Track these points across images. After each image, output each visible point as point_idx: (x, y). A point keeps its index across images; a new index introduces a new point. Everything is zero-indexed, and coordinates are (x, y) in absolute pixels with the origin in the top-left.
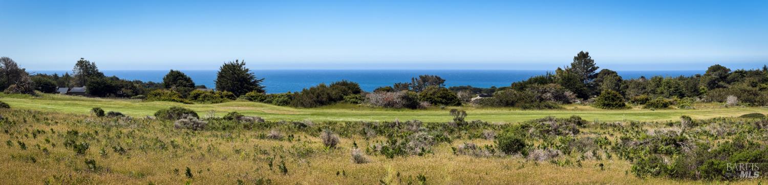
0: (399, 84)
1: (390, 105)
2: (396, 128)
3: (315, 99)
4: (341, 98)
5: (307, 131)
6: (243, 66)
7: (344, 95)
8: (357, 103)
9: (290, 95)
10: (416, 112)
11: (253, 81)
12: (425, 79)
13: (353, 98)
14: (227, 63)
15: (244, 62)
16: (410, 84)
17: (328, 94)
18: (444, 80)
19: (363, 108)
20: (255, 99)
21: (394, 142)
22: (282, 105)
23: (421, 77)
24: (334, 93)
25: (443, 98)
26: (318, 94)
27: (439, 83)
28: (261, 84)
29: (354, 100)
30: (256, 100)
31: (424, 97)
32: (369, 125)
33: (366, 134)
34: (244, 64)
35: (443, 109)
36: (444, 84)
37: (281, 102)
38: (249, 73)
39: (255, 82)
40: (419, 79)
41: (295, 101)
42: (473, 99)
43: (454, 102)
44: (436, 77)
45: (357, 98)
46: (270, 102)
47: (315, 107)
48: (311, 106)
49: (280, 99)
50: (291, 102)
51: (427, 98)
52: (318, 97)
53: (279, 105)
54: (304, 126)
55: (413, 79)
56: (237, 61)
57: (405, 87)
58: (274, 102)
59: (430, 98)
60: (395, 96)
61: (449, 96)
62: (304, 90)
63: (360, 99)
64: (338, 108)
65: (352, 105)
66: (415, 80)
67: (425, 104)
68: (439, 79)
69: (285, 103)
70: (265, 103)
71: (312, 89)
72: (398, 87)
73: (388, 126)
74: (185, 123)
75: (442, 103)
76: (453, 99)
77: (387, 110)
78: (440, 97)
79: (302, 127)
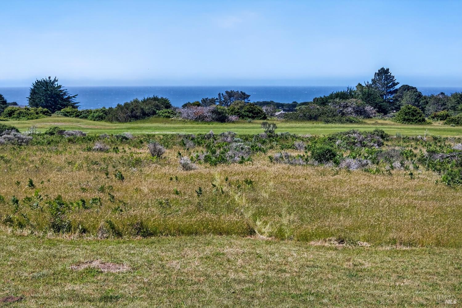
0: (207, 99)
1: (200, 119)
2: (212, 140)
3: (129, 114)
4: (154, 113)
5: (129, 143)
6: (56, 83)
7: (157, 109)
8: (169, 117)
9: (105, 110)
10: (224, 125)
11: (66, 97)
12: (230, 94)
13: (166, 112)
14: (39, 80)
15: (57, 79)
16: (217, 99)
17: (142, 109)
18: (249, 96)
19: (175, 122)
20: (70, 115)
21: (214, 152)
22: (98, 120)
23: (227, 92)
24: (147, 108)
25: (250, 112)
26: (133, 109)
27: (244, 99)
28: (74, 100)
29: (167, 114)
30: (72, 116)
31: (232, 111)
32: (187, 137)
33: (185, 145)
34: (57, 81)
35: (250, 122)
36: (248, 99)
37: (96, 117)
38: (61, 89)
39: (69, 98)
40: (225, 94)
41: (110, 116)
42: (277, 114)
43: (260, 116)
44: (241, 92)
45: (169, 113)
46: (86, 117)
47: (130, 121)
48: (126, 121)
49: (96, 115)
50: (106, 118)
51: (235, 113)
52: (132, 112)
53: (94, 120)
54: (127, 139)
55: (219, 94)
56: (49, 78)
57: (213, 101)
58: (89, 117)
59: (238, 112)
60: (205, 110)
61: (255, 110)
62: (119, 105)
63: (172, 114)
64: (152, 122)
65: (165, 119)
66: (221, 95)
67: (234, 118)
68: (244, 94)
69: (101, 118)
70: (81, 118)
71: (126, 104)
72: (206, 102)
73: (203, 137)
74: (9, 139)
75: (249, 117)
76: (259, 113)
77: (198, 124)
78: (247, 111)
79: (124, 139)
